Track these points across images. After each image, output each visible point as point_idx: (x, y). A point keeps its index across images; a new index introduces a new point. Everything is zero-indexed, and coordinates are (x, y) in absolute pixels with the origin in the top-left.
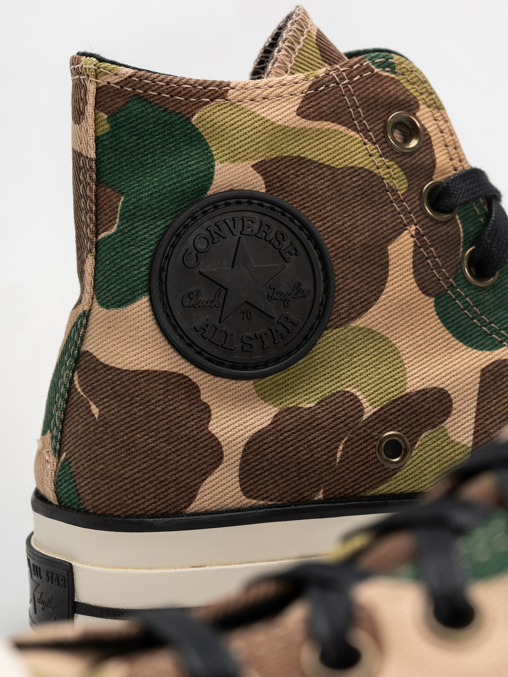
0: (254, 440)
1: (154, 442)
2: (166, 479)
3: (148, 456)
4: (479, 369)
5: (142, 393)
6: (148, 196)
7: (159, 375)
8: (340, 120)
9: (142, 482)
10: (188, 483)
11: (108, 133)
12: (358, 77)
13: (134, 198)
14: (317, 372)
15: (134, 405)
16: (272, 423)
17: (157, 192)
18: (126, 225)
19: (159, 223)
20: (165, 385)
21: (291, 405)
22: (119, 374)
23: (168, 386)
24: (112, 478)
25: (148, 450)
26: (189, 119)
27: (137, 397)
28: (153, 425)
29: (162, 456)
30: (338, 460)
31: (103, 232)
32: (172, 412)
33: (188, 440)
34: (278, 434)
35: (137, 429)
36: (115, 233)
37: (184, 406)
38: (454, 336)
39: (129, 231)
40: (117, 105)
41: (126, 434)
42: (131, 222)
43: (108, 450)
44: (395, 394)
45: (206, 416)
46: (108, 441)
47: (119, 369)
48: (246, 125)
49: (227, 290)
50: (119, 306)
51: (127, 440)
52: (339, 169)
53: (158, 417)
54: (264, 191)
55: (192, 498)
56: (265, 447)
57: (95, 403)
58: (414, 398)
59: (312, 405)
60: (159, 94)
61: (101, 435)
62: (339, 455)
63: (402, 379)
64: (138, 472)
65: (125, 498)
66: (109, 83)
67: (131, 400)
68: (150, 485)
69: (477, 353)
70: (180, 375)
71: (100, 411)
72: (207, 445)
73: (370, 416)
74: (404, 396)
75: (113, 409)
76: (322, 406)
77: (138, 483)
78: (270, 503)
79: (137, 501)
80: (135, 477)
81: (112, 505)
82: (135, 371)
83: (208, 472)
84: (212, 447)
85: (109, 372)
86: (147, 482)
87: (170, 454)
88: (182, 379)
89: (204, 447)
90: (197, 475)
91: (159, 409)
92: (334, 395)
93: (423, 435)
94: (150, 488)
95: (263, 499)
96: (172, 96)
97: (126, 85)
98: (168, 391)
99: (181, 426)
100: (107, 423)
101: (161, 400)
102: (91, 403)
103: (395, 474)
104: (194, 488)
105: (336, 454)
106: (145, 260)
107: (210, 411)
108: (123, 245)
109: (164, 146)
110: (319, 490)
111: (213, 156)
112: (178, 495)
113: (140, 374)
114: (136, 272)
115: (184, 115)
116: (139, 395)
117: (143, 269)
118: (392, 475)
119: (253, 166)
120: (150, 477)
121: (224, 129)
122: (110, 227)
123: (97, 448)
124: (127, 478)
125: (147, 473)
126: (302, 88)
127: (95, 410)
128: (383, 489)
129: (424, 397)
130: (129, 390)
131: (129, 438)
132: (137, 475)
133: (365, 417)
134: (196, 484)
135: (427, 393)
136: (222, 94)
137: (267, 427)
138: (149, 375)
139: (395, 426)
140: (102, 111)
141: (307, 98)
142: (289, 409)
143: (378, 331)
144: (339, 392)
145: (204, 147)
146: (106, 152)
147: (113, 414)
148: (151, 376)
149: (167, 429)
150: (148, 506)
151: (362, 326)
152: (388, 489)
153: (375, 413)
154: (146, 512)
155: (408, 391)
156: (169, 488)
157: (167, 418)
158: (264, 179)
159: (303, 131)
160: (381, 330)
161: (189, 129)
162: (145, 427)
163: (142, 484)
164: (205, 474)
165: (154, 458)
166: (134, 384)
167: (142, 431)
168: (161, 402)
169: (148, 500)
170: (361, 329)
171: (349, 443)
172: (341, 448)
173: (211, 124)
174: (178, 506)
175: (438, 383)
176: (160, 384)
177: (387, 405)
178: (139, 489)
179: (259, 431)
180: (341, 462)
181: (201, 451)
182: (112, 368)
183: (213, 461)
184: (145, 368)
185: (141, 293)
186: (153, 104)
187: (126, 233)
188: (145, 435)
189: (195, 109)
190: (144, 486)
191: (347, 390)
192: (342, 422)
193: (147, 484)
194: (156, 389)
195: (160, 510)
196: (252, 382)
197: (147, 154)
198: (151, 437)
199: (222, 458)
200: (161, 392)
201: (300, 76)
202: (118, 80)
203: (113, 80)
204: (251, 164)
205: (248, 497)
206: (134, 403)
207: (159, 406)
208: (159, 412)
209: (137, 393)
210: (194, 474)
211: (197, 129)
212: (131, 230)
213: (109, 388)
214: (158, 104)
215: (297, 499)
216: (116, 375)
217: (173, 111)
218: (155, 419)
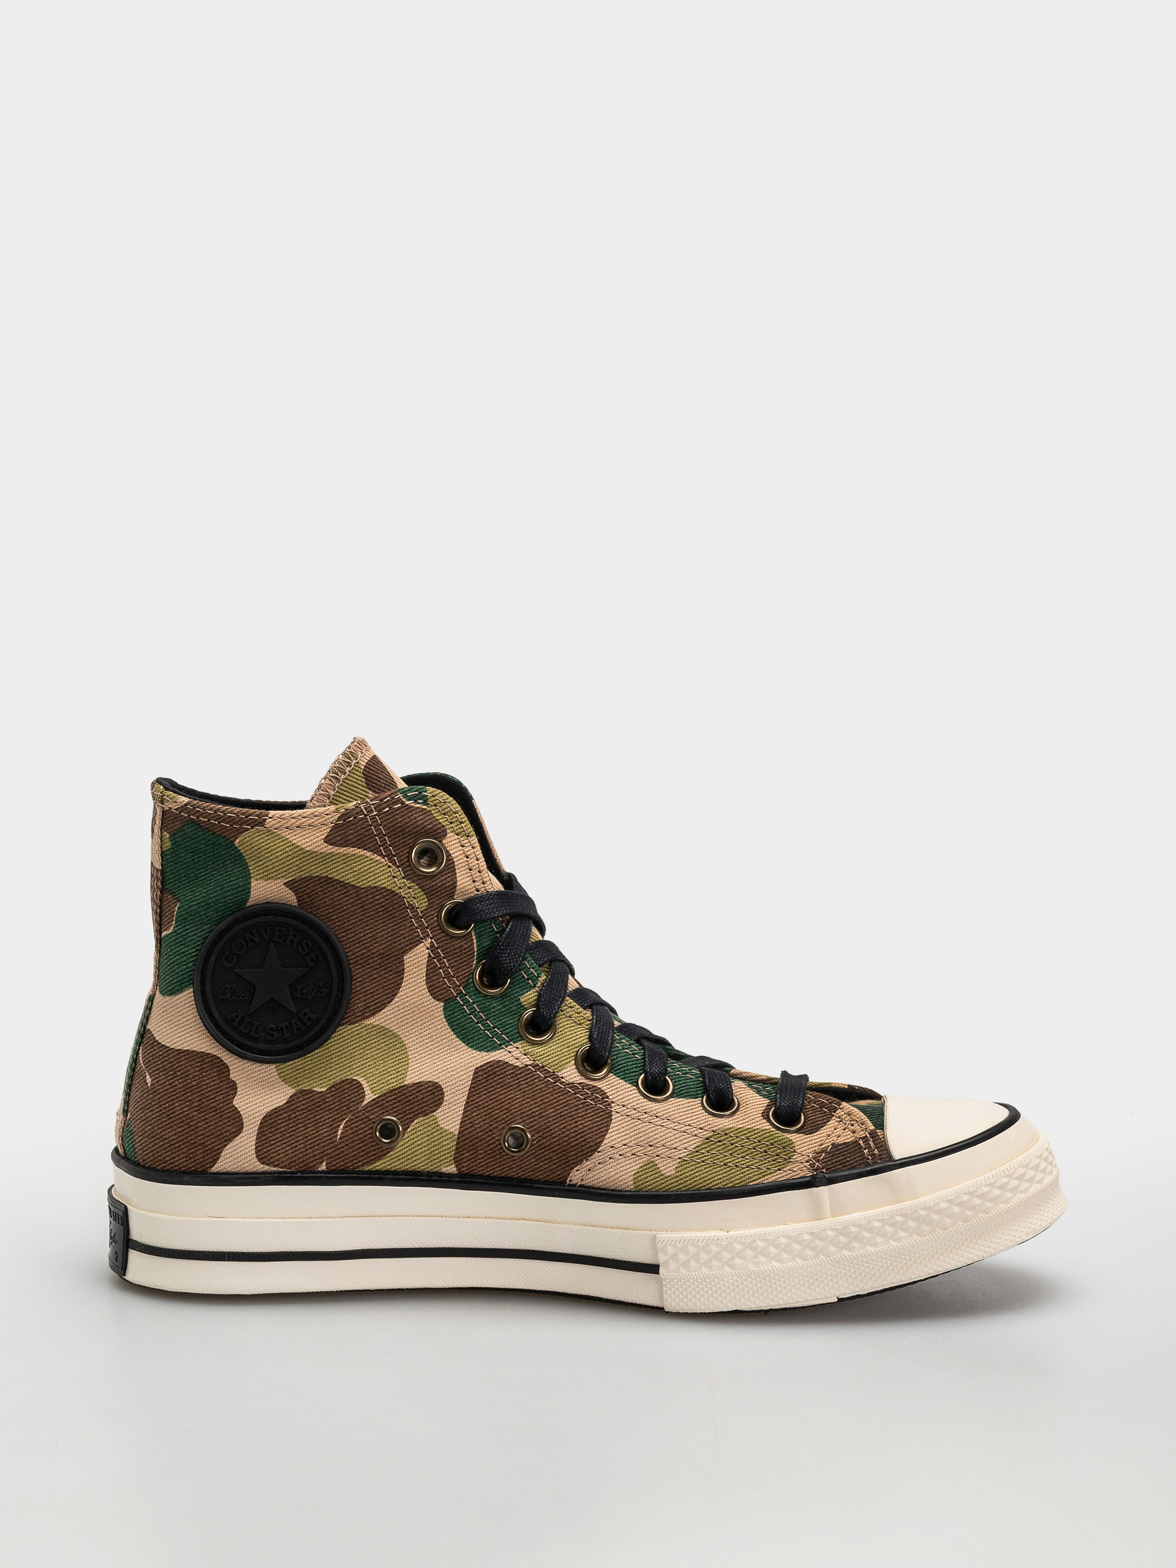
0: (270, 1116)
1: (188, 1110)
2: (196, 1142)
3: (183, 1121)
4: (473, 1068)
5: (182, 1069)
6: (197, 904)
7: (197, 1054)
8: (366, 847)
9: (177, 1143)
10: (213, 1147)
11: (170, 849)
12: (387, 809)
13: (187, 905)
14: (332, 1061)
15: (175, 1079)
16: (287, 1103)
17: (204, 901)
18: (180, 927)
19: (205, 928)
20: (201, 1063)
21: (306, 1088)
22: (167, 1051)
23: (203, 1065)
24: (156, 1138)
25: (184, 1117)
26: (232, 842)
27: (178, 1071)
28: (189, 1097)
29: (194, 1123)
30: (339, 1137)
31: (164, 931)
32: (205, 1087)
33: (215, 1111)
34: (292, 1112)
35: (176, 1098)
36: (171, 933)
37: (215, 1082)
38: (458, 1037)
39: (181, 932)
40: (175, 828)
41: (168, 1102)
42: (183, 925)
43: (154, 1114)
44: (394, 1085)
45: (233, 1092)
46: (155, 1107)
47: (167, 1047)
48: (278, 850)
49: (255, 987)
50: (170, 995)
51: (168, 1107)
52: (363, 888)
53: (193, 1090)
54: (296, 904)
55: (216, 1160)
56: (279, 1122)
57: (150, 1074)
58: (410, 1089)
59: (324, 1089)
60: (209, 820)
61: (151, 1101)
62: (340, 1132)
63: (403, 1072)
64: (175, 1135)
65: (164, 1155)
66: (171, 808)
67: (174, 1074)
68: (183, 1146)
69: (475, 1053)
70: (214, 1056)
71: (152, 1081)
72: (230, 1117)
73: (370, 1102)
74: (402, 1087)
75: (161, 1080)
76: (332, 1091)
77: (175, 1144)
78: (280, 1170)
79: (173, 1158)
80: (172, 1138)
81: (155, 1160)
82: (179, 1050)
83: (229, 1139)
84: (235, 1119)
85: (161, 1049)
86: (181, 1143)
87: (200, 1122)
88: (215, 1059)
89: (228, 1118)
90: (220, 1141)
91: (194, 1083)
92: (343, 1081)
93: (415, 1121)
94: (183, 1148)
95: (274, 1166)
96: (219, 823)
97: (183, 811)
98: (203, 1068)
99: (211, 1099)
100: (156, 1091)
101: (196, 1076)
102: (147, 1074)
103: (389, 1153)
104: (217, 1152)
105: (337, 1131)
106: (192, 957)
107: (236, 1088)
108: (176, 944)
109: (214, 863)
110: (322, 1162)
111: (250, 874)
112: (205, 1156)
113: (182, 1052)
114: (184, 967)
115: (229, 839)
116: (180, 1070)
117: (189, 965)
118: (387, 1154)
119: (284, 884)
120: (183, 1140)
121: (260, 853)
122: (168, 928)
123: (147, 1111)
124: (166, 1139)
125: (181, 1136)
126: (332, 819)
127: (149, 1080)
128: (379, 1165)
129: (419, 1089)
130: (173, 1065)
131: (170, 1106)
132: (174, 1137)
133: (365, 1103)
134: (220, 1148)
135: (422, 1086)
136: (261, 822)
137: (282, 1106)
138: (189, 1054)
139: (391, 1112)
140: (166, 831)
141: (336, 827)
142: (304, 1091)
143: (391, 1029)
144: (349, 1079)
145: (245, 866)
146: (169, 865)
147: (160, 1085)
148: (190, 1055)
149: (200, 1100)
150: (181, 1163)
151: (375, 1024)
152: (384, 1165)
153: (373, 1100)
154: (179, 1169)
155: (406, 1083)
156: (198, 1150)
157: (200, 1092)
158: (296, 894)
159: (332, 855)
160: (393, 1028)
161: (233, 850)
162: (183, 1098)
163: (177, 1145)
164: (227, 1140)
165: (188, 1124)
166: (177, 1061)
167: (180, 1101)
168: (197, 1078)
169: (181, 1159)
170: (375, 1026)
171: (349, 1123)
172: (342, 1127)
173: (249, 847)
174: (204, 1165)
175: (434, 1077)
176: (197, 1062)
177: (385, 1094)
178: (175, 1148)
179: (275, 1109)
180: (341, 1138)
181: (225, 1121)
182: (163, 1045)
183: (234, 1130)
184: (187, 1048)
185: (188, 985)
186: (204, 828)
187: (179, 934)
188: (182, 1104)
189: (238, 834)
190: (179, 1146)
191: (355, 1078)
192: (346, 1106)
193: (181, 1145)
194: (194, 1066)
195: (190, 1168)
196: (274, 1066)
197: (201, 869)
198: (186, 1107)
199: (242, 1128)
200: (197, 1069)
201: (333, 808)
202: (177, 807)
203: (174, 806)
204: (283, 882)
205: (263, 1163)
206: (176, 1077)
207: (194, 1081)
208: (194, 1086)
209: (178, 1069)
210: (218, 1140)
211: (239, 851)
212: (183, 931)
213: (159, 1062)
214: (208, 828)
215: (303, 1168)
216: (166, 1052)
217: (220, 835)
218: (191, 1091)
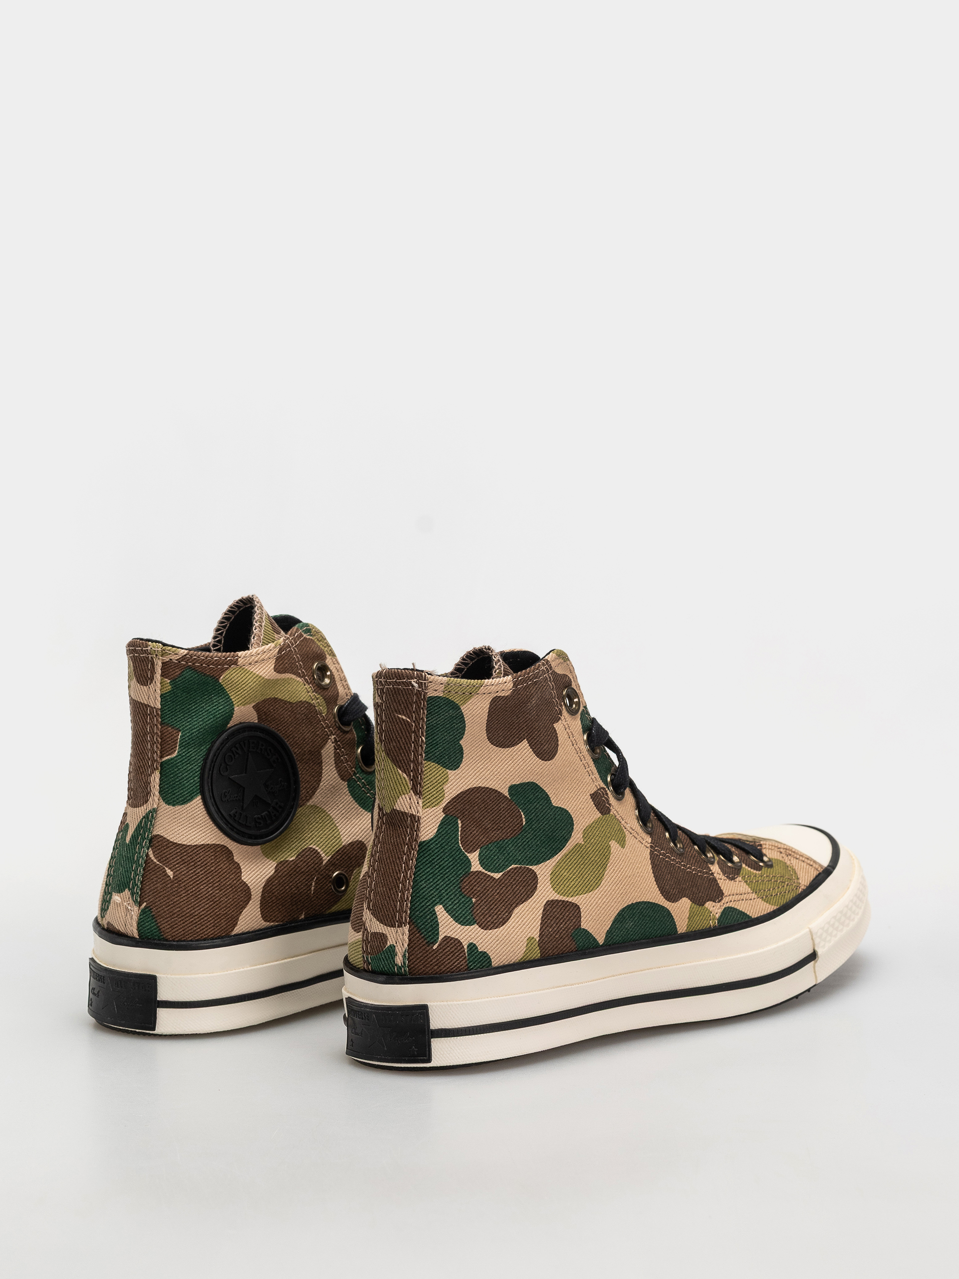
0: (267, 884)
1: (212, 890)
2: (220, 914)
3: (209, 899)
5: (201, 859)
6: (197, 731)
7: (211, 846)
8: (293, 672)
9: (205, 917)
10: (233, 915)
11: (170, 691)
12: (298, 642)
13: (188, 733)
14: (292, 836)
15: (197, 868)
16: (275, 872)
17: (201, 728)
18: (184, 750)
19: (202, 748)
20: (214, 853)
21: (282, 860)
22: (185, 848)
23: (216, 854)
24: (186, 916)
25: (209, 896)
26: (218, 679)
27: (198, 862)
28: (210, 880)
29: (217, 899)
30: (312, 892)
31: (167, 756)
32: (220, 870)
33: (231, 887)
34: (280, 879)
35: (200, 883)
36: (176, 756)
37: (226, 865)
38: (359, 806)
40: (176, 674)
41: (194, 887)
42: (187, 749)
43: (182, 898)
44: (336, 847)
45: (238, 871)
47: (184, 845)
48: (249, 681)
49: (244, 788)
50: (182, 804)
51: (194, 890)
52: (294, 703)
53: (213, 874)
54: (256, 721)
55: (235, 924)
56: (273, 888)
57: (169, 868)
58: (347, 848)
59: (293, 858)
60: (201, 665)
61: (176, 889)
62: (313, 888)
63: (339, 837)
64: (203, 911)
66: (169, 662)
67: (195, 864)
68: (211, 919)
70: (222, 845)
71: (173, 874)
72: (242, 890)
73: (327, 862)
74: (342, 848)
75: (184, 871)
76: (300, 858)
77: (203, 918)
78: (277, 924)
79: (203, 929)
80: (201, 914)
81: (186, 934)
82: (195, 845)
83: (243, 907)
84: (245, 891)
85: (178, 847)
86: (208, 916)
87: (222, 897)
88: (223, 848)
90: (238, 910)
91: (213, 869)
92: (304, 851)
93: (354, 872)
94: (211, 920)
95: (273, 922)
96: (208, 666)
97: (182, 661)
98: (216, 856)
99: (226, 879)
100: (180, 881)
101: (213, 863)
102: (166, 869)
104: (236, 918)
105: (311, 888)
106: (196, 773)
107: (240, 868)
108: (183, 764)
109: (202, 698)
110: (302, 913)
111: (232, 703)
112: (227, 923)
113: (199, 847)
114: (192, 781)
115: (215, 677)
116: (200, 861)
117: (195, 779)
118: (340, 899)
119: (253, 707)
120: (210, 913)
121: (237, 685)
122: (172, 753)
124: (196, 915)
125: (208, 911)
126: (274, 654)
127: (170, 874)
128: (334, 909)
129: (352, 848)
130: (193, 858)
131: (196, 889)
132: (203, 913)
133: (324, 863)
134: (237, 915)
135: (353, 845)
136: (235, 662)
137: (273, 875)
138: (204, 847)
139: (340, 867)
140: (166, 678)
141: (277, 659)
142: (282, 862)
143: (320, 807)
144: (307, 848)
145: (227, 697)
146: (166, 704)
147: (184, 875)
148: (206, 848)
149: (219, 881)
150: (210, 932)
151: (312, 804)
153: (329, 860)
154: (208, 936)
155: (343, 844)
156: (222, 919)
157: (218, 874)
158: (258, 714)
159: (278, 680)
160: (322, 806)
161: (218, 686)
162: (205, 881)
163: (206, 918)
164: (242, 908)
165: (212, 901)
166: (196, 854)
167: (204, 884)
168: (213, 864)
169: (210, 928)
170: (312, 806)
171: (317, 881)
172: (313, 884)
173: (229, 682)
174: (227, 930)
175: (358, 837)
176: (212, 852)
177: (334, 854)
178: (204, 921)
179: (269, 878)
180: (314, 893)
181: (239, 893)
182: (179, 844)
183: (246, 899)
184: (202, 843)
185: (196, 795)
186: (198, 671)
187: (184, 756)
188: (206, 886)
189: (221, 673)
190: (207, 919)
191: (311, 846)
192: (312, 868)
193: (209, 918)
194: (210, 856)
195: (216, 934)
196: (259, 846)
197: (192, 704)
198: (209, 888)
199: (250, 897)
200: (213, 857)
201: (272, 645)
202: (177, 658)
203: (174, 657)
205: (266, 921)
206: (197, 866)
207: (212, 867)
208: (213, 871)
209: (198, 860)
210: (236, 909)
211: (222, 686)
212: (187, 754)
213: (178, 858)
214: (201, 671)
215: (291, 919)
216: (183, 849)
217: (209, 675)
218: (211, 875)
